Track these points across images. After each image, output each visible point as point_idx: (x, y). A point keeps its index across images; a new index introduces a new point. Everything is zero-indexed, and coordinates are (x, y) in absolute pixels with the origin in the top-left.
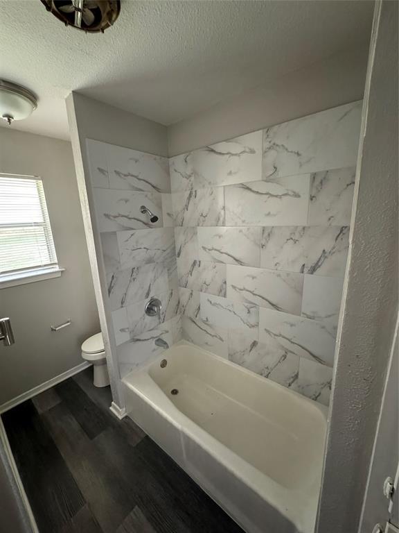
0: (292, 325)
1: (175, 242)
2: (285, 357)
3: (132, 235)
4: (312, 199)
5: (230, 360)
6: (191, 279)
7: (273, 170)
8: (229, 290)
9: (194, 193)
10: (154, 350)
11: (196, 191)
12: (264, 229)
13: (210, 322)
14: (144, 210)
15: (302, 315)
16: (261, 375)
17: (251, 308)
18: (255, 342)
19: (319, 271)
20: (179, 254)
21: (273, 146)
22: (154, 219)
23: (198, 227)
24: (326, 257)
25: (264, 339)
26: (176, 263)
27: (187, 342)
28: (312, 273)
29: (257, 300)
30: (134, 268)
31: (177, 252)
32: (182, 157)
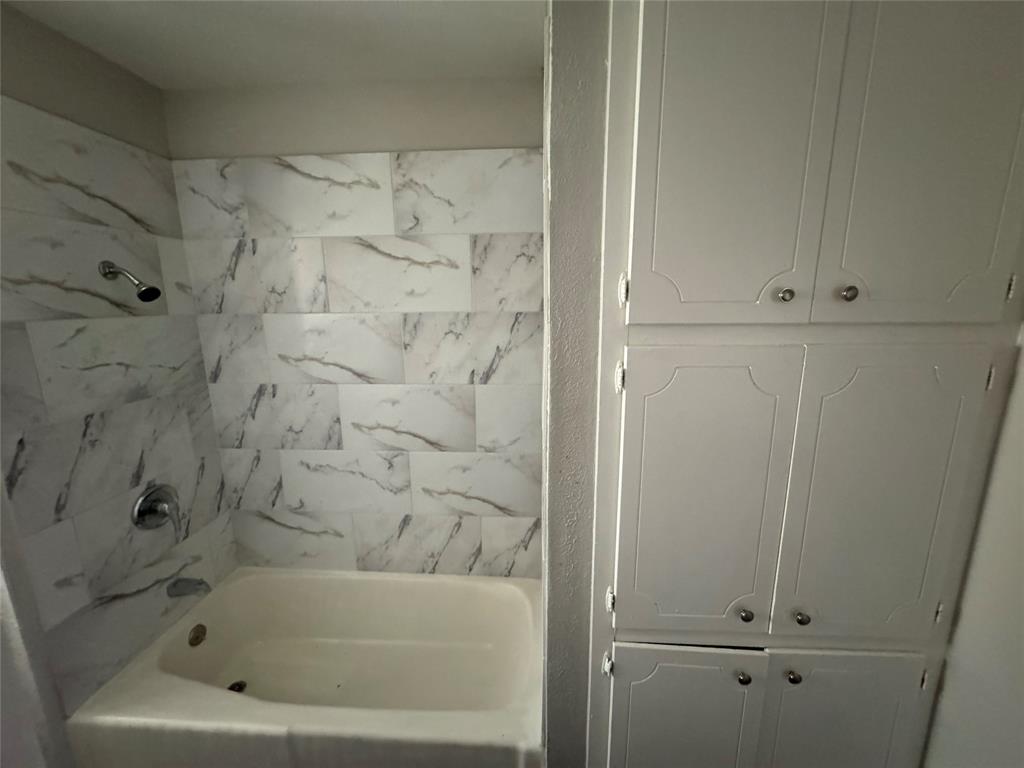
0: (465, 470)
1: (200, 350)
2: (459, 525)
3: (79, 331)
4: (474, 272)
5: (359, 569)
6: (253, 427)
7: (415, 222)
8: (348, 434)
9: (250, 245)
10: (166, 612)
11: (253, 241)
12: (406, 317)
13: (309, 508)
14: (110, 272)
15: (478, 449)
16: (423, 571)
17: (394, 458)
18: (407, 516)
19: (494, 379)
20: (215, 377)
21: (410, 184)
22: (150, 294)
23: (265, 315)
24: (502, 357)
25: (423, 506)
26: (208, 396)
27: (255, 568)
28: (485, 383)
29: (404, 441)
30: (92, 416)
31: (209, 369)
32: (212, 164)
